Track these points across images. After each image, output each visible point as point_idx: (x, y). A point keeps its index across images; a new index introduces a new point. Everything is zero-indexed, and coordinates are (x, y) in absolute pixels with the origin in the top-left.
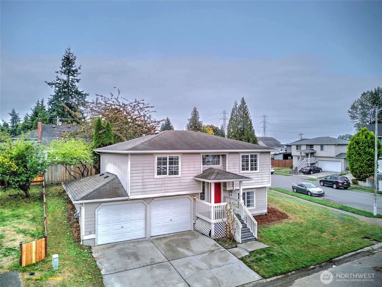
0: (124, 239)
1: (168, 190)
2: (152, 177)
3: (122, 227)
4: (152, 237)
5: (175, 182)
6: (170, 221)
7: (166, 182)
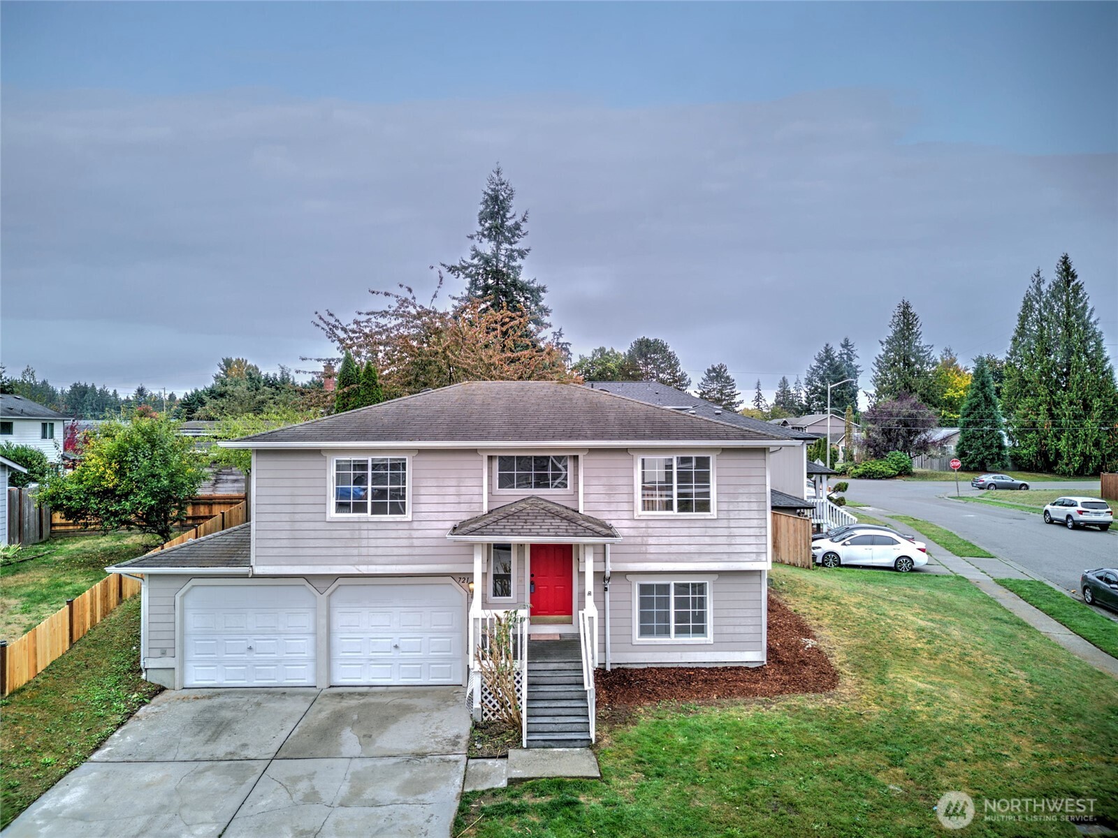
0: (255, 681)
1: (370, 558)
2: (319, 517)
3: (250, 648)
4: (333, 686)
5: (393, 534)
6: (393, 649)
7: (364, 534)
